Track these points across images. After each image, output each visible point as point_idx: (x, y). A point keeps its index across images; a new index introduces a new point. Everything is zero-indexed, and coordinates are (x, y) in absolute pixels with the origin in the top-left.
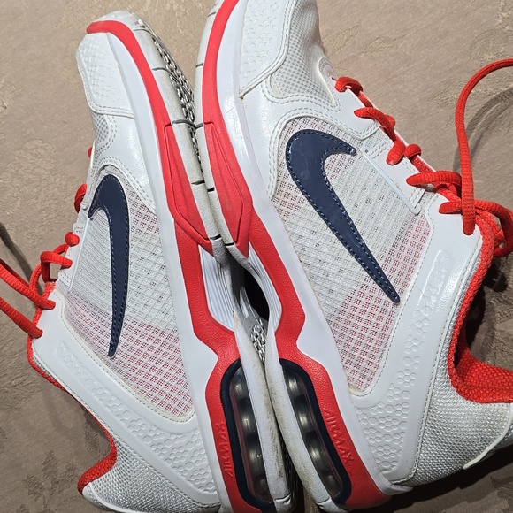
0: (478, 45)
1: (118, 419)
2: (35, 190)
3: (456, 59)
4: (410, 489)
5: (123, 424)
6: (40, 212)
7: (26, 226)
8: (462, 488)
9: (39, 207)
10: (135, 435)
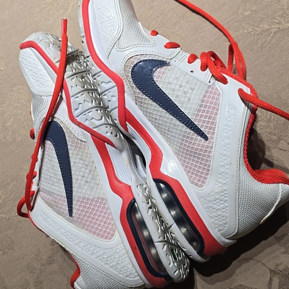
0: (241, 8)
1: (77, 247)
2: (20, 111)
3: (230, 17)
4: (235, 241)
5: (79, 248)
6: (23, 122)
7: (17, 130)
8: (265, 240)
9: (23, 120)
10: (87, 253)
